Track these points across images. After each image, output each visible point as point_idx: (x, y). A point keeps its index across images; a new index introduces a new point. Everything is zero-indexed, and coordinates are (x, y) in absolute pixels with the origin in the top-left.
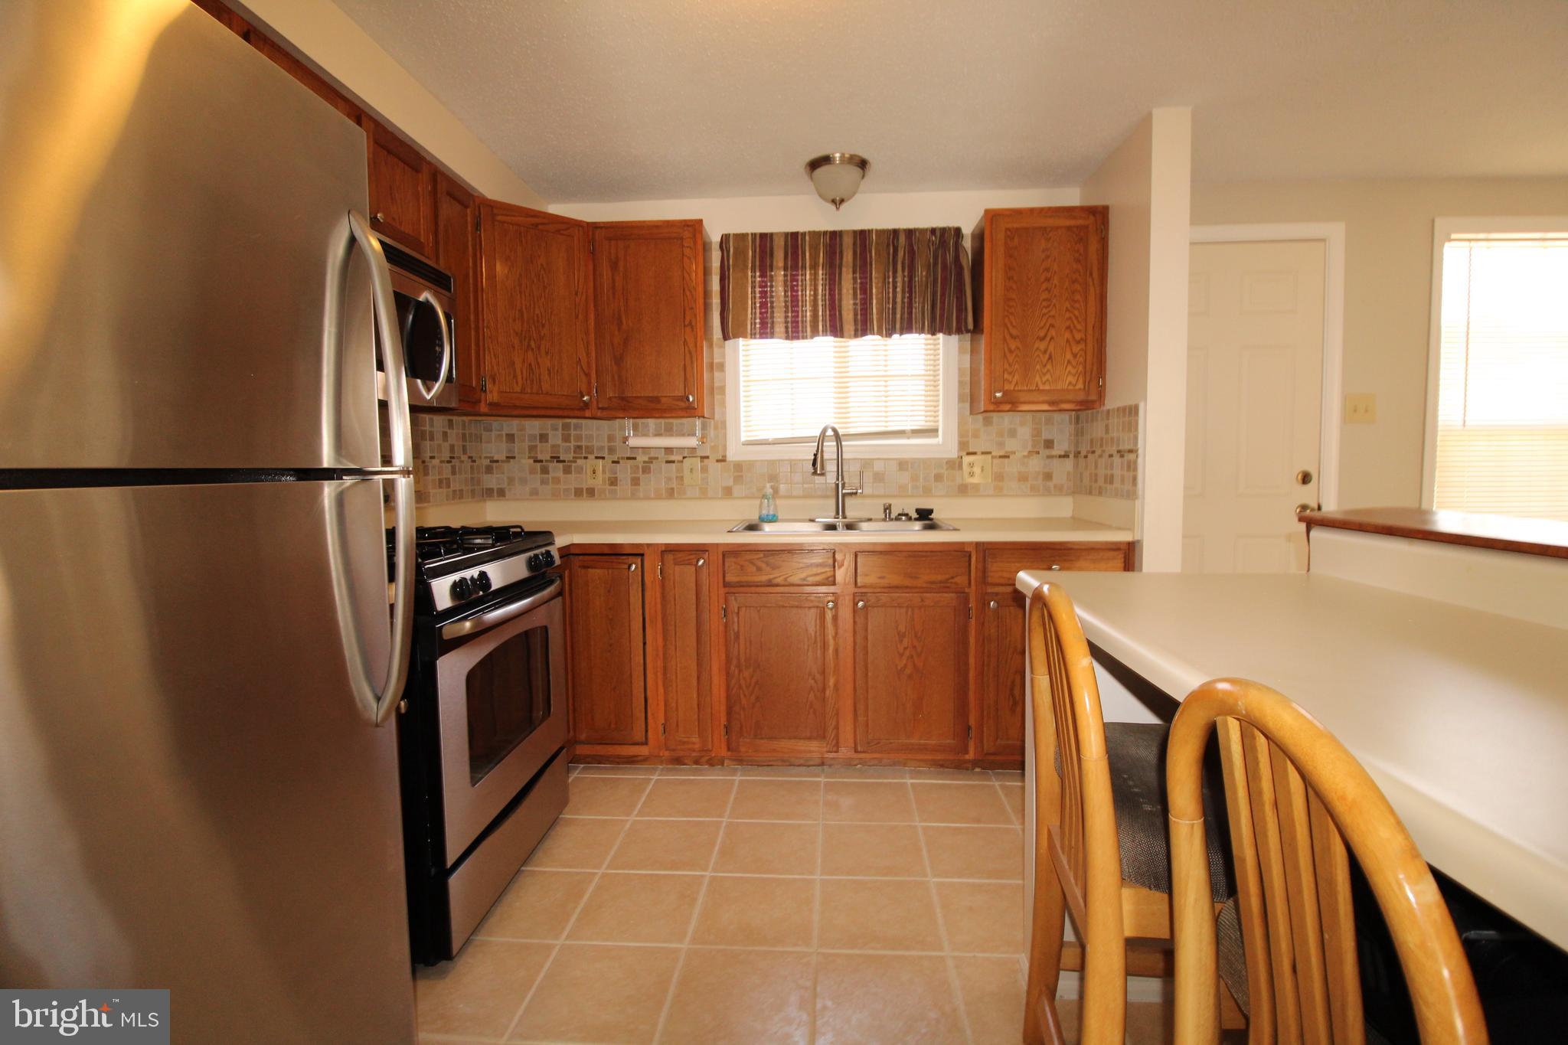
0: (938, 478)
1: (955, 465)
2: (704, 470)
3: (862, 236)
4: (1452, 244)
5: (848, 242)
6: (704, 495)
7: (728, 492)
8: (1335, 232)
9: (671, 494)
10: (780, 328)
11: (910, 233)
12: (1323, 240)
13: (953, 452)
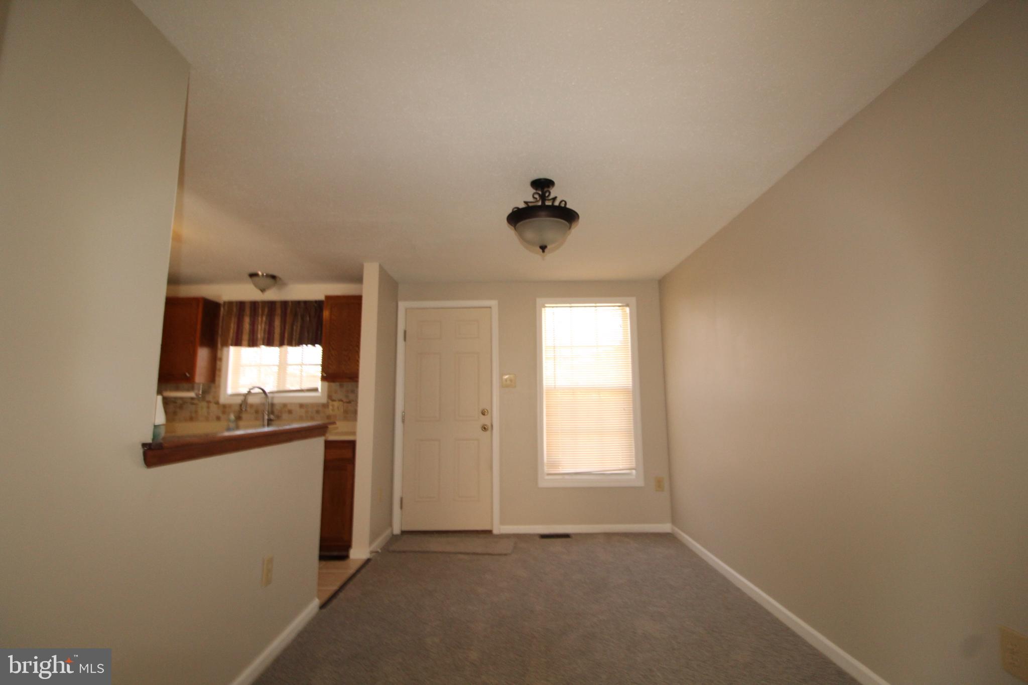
0: (318, 412)
1: (325, 406)
2: (208, 407)
3: (285, 304)
4: (546, 308)
5: (278, 306)
6: (207, 419)
7: (218, 418)
8: (494, 303)
9: (191, 419)
10: (245, 342)
11: (306, 302)
12: (490, 308)
13: (324, 400)
